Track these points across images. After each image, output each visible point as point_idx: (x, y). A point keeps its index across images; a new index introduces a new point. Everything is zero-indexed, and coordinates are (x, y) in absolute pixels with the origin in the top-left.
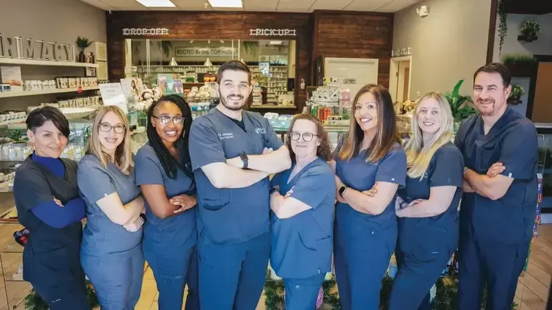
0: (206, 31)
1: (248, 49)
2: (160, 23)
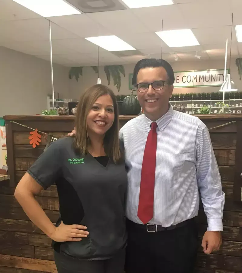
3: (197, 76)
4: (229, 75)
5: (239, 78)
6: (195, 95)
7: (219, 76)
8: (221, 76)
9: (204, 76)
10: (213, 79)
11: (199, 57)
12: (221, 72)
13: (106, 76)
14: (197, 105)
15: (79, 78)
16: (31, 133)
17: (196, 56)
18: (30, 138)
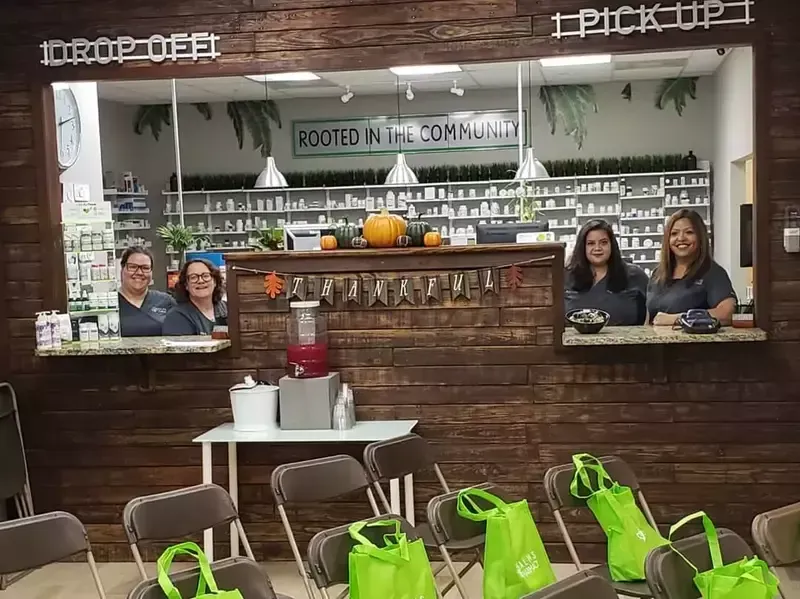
0: (369, 34)
1: (558, 112)
2: (185, 11)
3: (454, 126)
4: (530, 151)
5: (551, 129)
6: (453, 170)
7: (505, 126)
8: (510, 126)
9: (472, 126)
10: (491, 134)
11: (460, 92)
12: (510, 117)
13: (233, 125)
14: (461, 192)
15: (160, 130)
16: (267, 278)
17: (453, 90)
18: (266, 284)
